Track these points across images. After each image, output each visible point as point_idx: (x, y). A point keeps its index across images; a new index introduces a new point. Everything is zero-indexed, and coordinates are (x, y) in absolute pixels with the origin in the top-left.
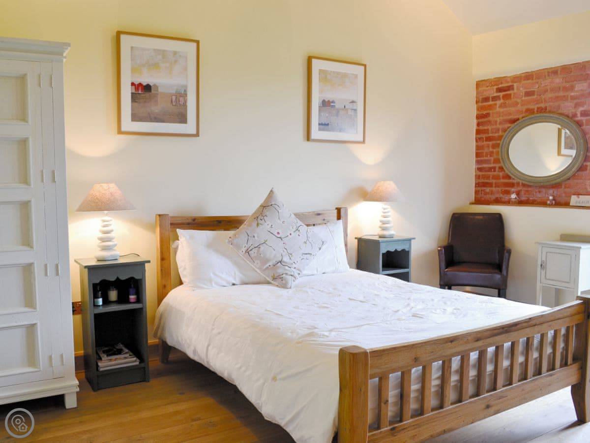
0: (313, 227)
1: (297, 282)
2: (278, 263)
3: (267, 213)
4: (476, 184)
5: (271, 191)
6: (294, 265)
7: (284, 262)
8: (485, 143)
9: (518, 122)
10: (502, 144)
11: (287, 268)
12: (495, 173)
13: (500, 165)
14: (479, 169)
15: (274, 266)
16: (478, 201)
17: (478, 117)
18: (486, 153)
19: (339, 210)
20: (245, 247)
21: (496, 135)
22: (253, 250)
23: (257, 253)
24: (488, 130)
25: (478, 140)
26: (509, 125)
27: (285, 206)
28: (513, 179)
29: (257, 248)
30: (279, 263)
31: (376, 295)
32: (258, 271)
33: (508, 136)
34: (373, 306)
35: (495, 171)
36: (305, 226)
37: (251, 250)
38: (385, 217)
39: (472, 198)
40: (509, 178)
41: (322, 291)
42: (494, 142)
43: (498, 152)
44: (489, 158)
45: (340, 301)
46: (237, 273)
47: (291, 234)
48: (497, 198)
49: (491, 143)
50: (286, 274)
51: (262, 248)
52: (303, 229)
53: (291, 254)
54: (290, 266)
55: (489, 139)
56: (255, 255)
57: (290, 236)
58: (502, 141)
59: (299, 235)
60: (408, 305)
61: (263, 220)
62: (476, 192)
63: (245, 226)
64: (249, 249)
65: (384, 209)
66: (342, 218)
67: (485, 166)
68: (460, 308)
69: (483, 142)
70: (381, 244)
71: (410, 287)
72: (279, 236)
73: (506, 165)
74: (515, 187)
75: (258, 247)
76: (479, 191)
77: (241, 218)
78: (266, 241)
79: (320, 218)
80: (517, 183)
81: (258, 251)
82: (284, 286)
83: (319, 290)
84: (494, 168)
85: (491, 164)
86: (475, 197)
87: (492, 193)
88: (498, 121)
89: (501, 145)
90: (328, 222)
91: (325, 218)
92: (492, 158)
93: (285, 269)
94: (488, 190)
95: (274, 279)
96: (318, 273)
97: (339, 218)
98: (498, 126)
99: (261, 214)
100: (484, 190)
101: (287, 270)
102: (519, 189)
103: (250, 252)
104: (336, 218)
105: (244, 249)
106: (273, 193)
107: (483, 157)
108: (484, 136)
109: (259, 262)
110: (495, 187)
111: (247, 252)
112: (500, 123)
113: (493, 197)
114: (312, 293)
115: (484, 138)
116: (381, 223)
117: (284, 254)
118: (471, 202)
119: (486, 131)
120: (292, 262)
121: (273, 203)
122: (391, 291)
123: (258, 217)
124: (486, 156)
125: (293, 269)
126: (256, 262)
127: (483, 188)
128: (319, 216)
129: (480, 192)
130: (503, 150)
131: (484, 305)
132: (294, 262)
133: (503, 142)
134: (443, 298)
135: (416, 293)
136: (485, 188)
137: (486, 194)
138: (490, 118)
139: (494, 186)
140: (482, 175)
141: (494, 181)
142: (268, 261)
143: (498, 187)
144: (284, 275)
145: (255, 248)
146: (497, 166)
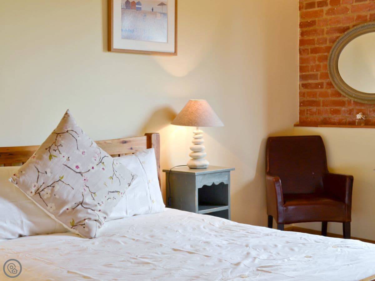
0: (118, 157)
1: (102, 228)
2: (78, 205)
3: (62, 142)
4: (300, 103)
5: (66, 114)
6: (99, 207)
7: (86, 204)
8: (310, 55)
9: (348, 31)
10: (331, 57)
11: (89, 211)
12: (323, 90)
13: (328, 80)
14: (304, 86)
15: (73, 209)
16: (303, 123)
17: (302, 25)
18: (312, 66)
19: (149, 137)
20: (35, 186)
21: (323, 46)
22: (45, 190)
23: (51, 194)
24: (313, 40)
25: (302, 53)
26: (338, 35)
27: (84, 132)
28: (344, 97)
29: (50, 187)
30: (80, 206)
31: (205, 242)
32: (53, 216)
33: (336, 47)
34: (206, 257)
35: (322, 87)
36: (110, 156)
37: (42, 190)
38: (196, 144)
39: (297, 119)
40: (339, 95)
41: (137, 240)
42: (320, 54)
43: (326, 65)
44: (314, 72)
45: (163, 254)
46: (25, 221)
47: (93, 168)
48: (326, 118)
49: (317, 55)
50: (90, 219)
51: (57, 187)
52: (109, 160)
53: (94, 193)
54: (93, 209)
55: (314, 51)
56: (49, 196)
57: (92, 170)
58: (331, 52)
59: (103, 169)
60: (248, 254)
61: (57, 151)
62: (301, 112)
63: (35, 160)
64: (41, 189)
65: (196, 134)
66: (153, 146)
67: (310, 81)
68: (311, 255)
69: (308, 54)
70: (196, 177)
71: (243, 230)
72: (78, 170)
73: (336, 80)
74: (346, 105)
75: (52, 186)
76: (304, 111)
77: (27, 149)
78: (62, 177)
79: (126, 147)
80: (348, 101)
81: (52, 191)
82: (88, 235)
83: (134, 240)
84: (321, 85)
85: (317, 79)
86: (300, 118)
87: (319, 113)
88: (326, 30)
89: (329, 58)
90: (136, 151)
91: (133, 147)
92: (319, 73)
93: (88, 213)
94: (314, 109)
95: (73, 226)
96: (128, 215)
97: (149, 146)
98: (325, 36)
99: (55, 143)
100: (310, 110)
101: (90, 214)
102: (351, 108)
103: (41, 193)
104: (145, 146)
105: (33, 190)
106: (69, 116)
107: (308, 71)
108: (309, 47)
109: (53, 205)
110: (323, 106)
111: (38, 192)
112: (328, 33)
113: (321, 118)
114: (125, 243)
115: (310, 50)
116: (191, 151)
117: (85, 193)
118: (295, 123)
119: (311, 42)
120: (96, 203)
121: (69, 129)
122: (221, 236)
123: (50, 147)
124: (312, 70)
125: (98, 213)
126: (49, 205)
127: (309, 108)
128: (125, 144)
129: (306, 113)
130: (332, 64)
131: (339, 249)
132: (99, 204)
133: (331, 55)
134: (287, 242)
135: (252, 238)
136: (311, 108)
137: (312, 114)
138: (316, 27)
139: (321, 104)
140: (308, 92)
141: (321, 99)
142: (64, 203)
143: (327, 106)
144: (86, 221)
145: (48, 186)
146: (325, 81)
